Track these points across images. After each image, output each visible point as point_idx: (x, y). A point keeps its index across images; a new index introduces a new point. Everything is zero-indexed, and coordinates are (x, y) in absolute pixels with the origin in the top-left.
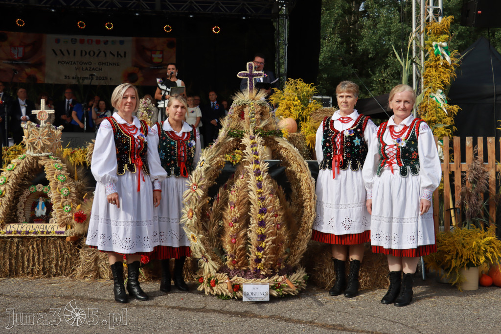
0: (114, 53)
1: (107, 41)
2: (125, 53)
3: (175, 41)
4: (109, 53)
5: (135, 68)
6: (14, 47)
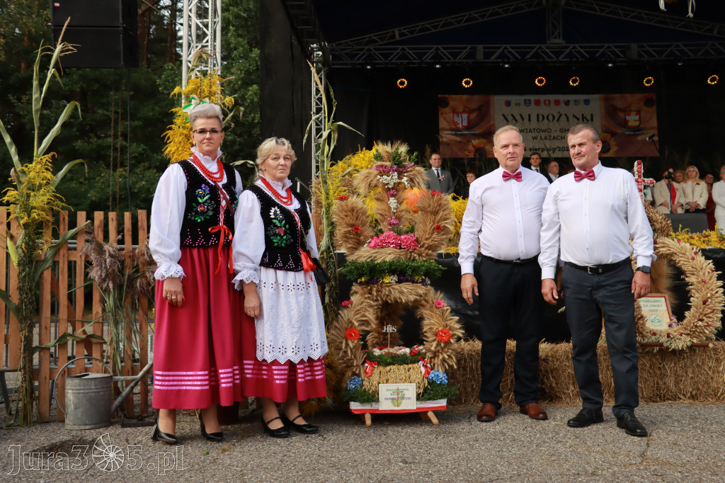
0: (578, 116)
1: (569, 101)
2: (592, 115)
3: (654, 97)
4: (572, 116)
5: (606, 134)
6: (457, 113)
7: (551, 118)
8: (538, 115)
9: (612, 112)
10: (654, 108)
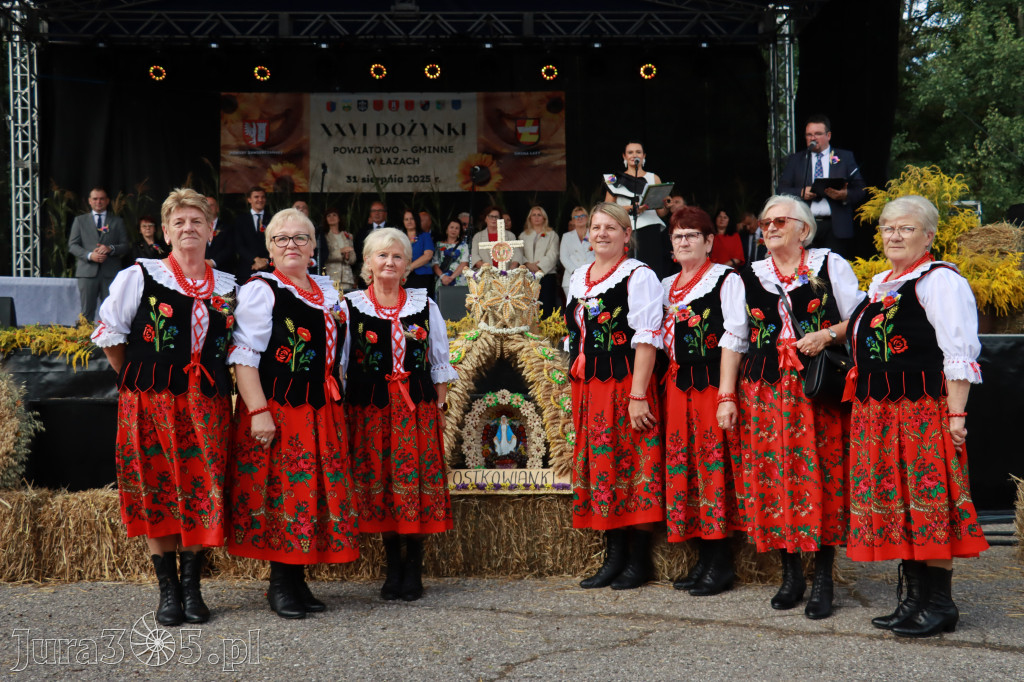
0: (441, 128)
1: (428, 103)
2: (464, 125)
3: (563, 98)
4: (432, 126)
5: (485, 156)
6: (250, 122)
7: (398, 129)
8: (378, 126)
9: (495, 121)
10: (563, 114)
